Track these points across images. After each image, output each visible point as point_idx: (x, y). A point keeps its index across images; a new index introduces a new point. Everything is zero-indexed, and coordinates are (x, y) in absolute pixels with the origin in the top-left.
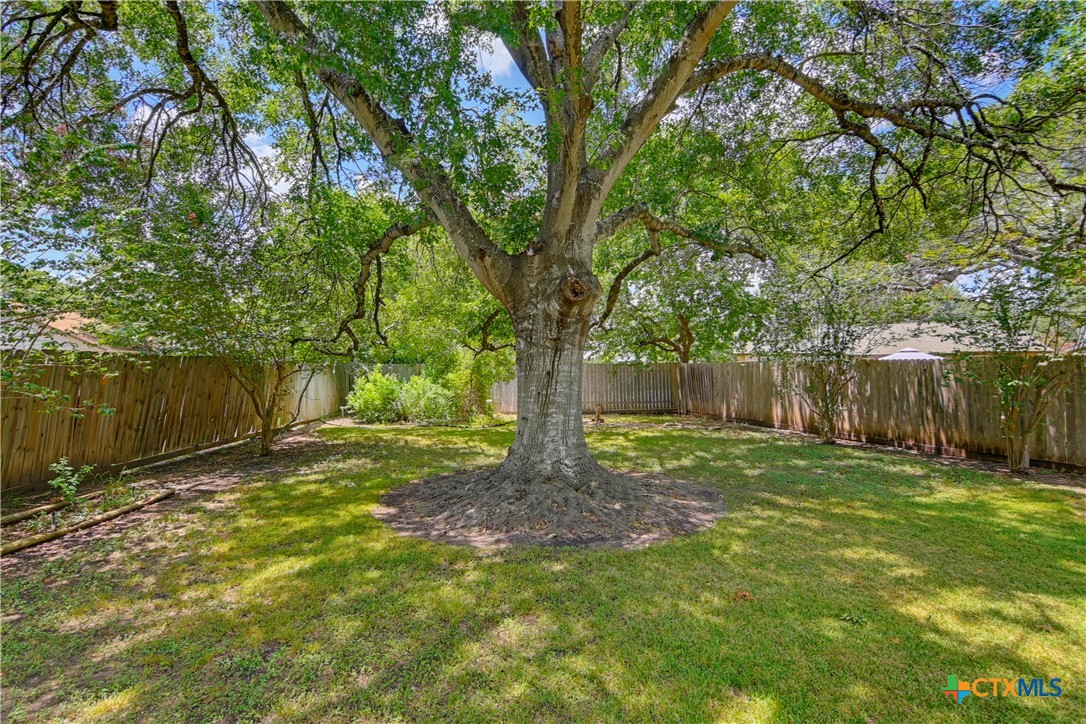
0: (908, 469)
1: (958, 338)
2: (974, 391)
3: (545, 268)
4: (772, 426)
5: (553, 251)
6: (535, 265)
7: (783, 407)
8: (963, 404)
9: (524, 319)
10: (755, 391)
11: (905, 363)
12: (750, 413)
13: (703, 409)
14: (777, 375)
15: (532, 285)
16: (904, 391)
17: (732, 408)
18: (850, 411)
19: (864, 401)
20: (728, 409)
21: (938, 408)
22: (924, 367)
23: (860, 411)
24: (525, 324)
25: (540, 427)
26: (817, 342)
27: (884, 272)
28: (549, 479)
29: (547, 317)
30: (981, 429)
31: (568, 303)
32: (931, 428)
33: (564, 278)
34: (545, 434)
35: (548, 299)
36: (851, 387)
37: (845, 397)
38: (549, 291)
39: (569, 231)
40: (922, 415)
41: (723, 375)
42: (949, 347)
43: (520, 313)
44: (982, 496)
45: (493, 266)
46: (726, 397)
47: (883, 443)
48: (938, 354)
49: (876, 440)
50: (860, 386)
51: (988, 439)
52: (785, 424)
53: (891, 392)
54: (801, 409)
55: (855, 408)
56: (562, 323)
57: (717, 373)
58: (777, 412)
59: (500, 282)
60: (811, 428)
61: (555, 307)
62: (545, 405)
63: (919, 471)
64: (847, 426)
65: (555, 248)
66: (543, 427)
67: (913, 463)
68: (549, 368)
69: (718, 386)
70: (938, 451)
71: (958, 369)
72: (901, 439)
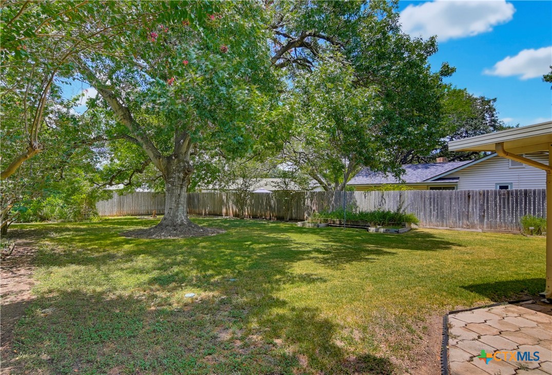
0: (264, 222)
1: (275, 187)
2: (279, 201)
3: (178, 163)
4: (222, 216)
5: (181, 158)
6: (175, 162)
7: (226, 209)
8: (276, 204)
9: (171, 178)
10: (216, 203)
11: (263, 193)
12: (214, 211)
13: (194, 211)
14: (224, 197)
15: (174, 168)
16: (262, 201)
17: (207, 210)
18: (248, 209)
19: (252, 205)
20: (205, 210)
21: (270, 206)
22: (268, 194)
23: (250, 209)
24: (171, 179)
25: (176, 211)
26: (240, 186)
27: (259, 165)
28: (180, 225)
29: (179, 178)
30: (280, 212)
31: (186, 174)
32: (269, 212)
33: (185, 166)
34: (178, 213)
35: (180, 172)
36: (248, 201)
37: (246, 204)
38: (180, 170)
39: (185, 152)
40: (267, 208)
41: (203, 197)
42: (274, 189)
43: (169, 176)
44: (278, 225)
45: (162, 161)
46: (205, 206)
47: (256, 218)
48: (271, 191)
49: (255, 217)
50: (251, 200)
51: (281, 214)
52: (227, 214)
53: (259, 202)
54: (233, 208)
55: (249, 208)
56: (183, 180)
57: (201, 197)
58: (224, 211)
59: (164, 166)
60: (236, 215)
61: (182, 175)
62: (178, 204)
63: (266, 223)
64: (247, 214)
65: (181, 157)
66: (177, 210)
67: (264, 221)
68: (179, 193)
69: (201, 202)
70: (270, 219)
71: (276, 195)
72: (261, 216)
